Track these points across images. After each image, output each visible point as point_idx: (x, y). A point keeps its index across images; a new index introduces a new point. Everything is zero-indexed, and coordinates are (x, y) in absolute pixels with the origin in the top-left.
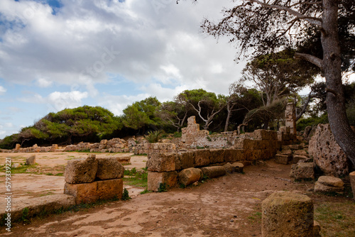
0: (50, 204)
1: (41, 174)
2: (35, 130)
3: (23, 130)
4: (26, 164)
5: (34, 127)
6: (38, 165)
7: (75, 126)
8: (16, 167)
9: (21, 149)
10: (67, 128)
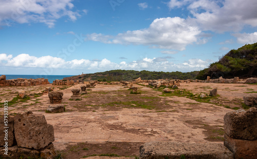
0: (206, 155)
1: (221, 105)
2: (220, 65)
3: (212, 65)
4: (210, 95)
5: (220, 62)
6: (219, 96)
7: (255, 60)
8: (203, 97)
9: (211, 80)
10: (248, 62)
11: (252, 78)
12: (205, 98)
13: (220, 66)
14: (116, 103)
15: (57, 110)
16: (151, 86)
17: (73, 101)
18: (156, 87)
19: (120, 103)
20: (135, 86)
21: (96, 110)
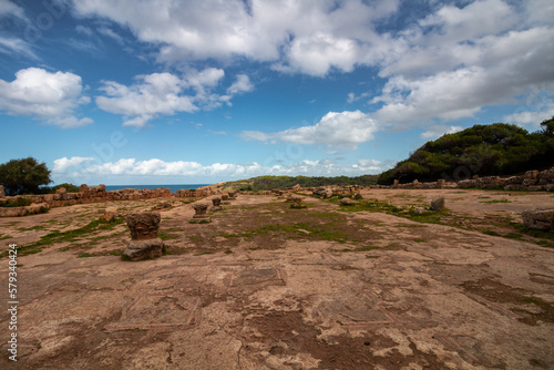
4: (431, 209)
6: (449, 210)
7: (466, 154)
8: (420, 212)
9: (400, 185)
10: (453, 157)
11: (467, 181)
12: (424, 215)
13: (413, 164)
14: (271, 228)
15: (146, 254)
16: (316, 195)
17: (194, 226)
18: (325, 197)
19: (279, 227)
20: (294, 196)
21: (233, 249)
